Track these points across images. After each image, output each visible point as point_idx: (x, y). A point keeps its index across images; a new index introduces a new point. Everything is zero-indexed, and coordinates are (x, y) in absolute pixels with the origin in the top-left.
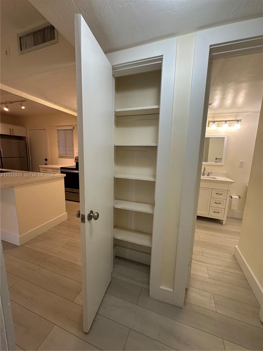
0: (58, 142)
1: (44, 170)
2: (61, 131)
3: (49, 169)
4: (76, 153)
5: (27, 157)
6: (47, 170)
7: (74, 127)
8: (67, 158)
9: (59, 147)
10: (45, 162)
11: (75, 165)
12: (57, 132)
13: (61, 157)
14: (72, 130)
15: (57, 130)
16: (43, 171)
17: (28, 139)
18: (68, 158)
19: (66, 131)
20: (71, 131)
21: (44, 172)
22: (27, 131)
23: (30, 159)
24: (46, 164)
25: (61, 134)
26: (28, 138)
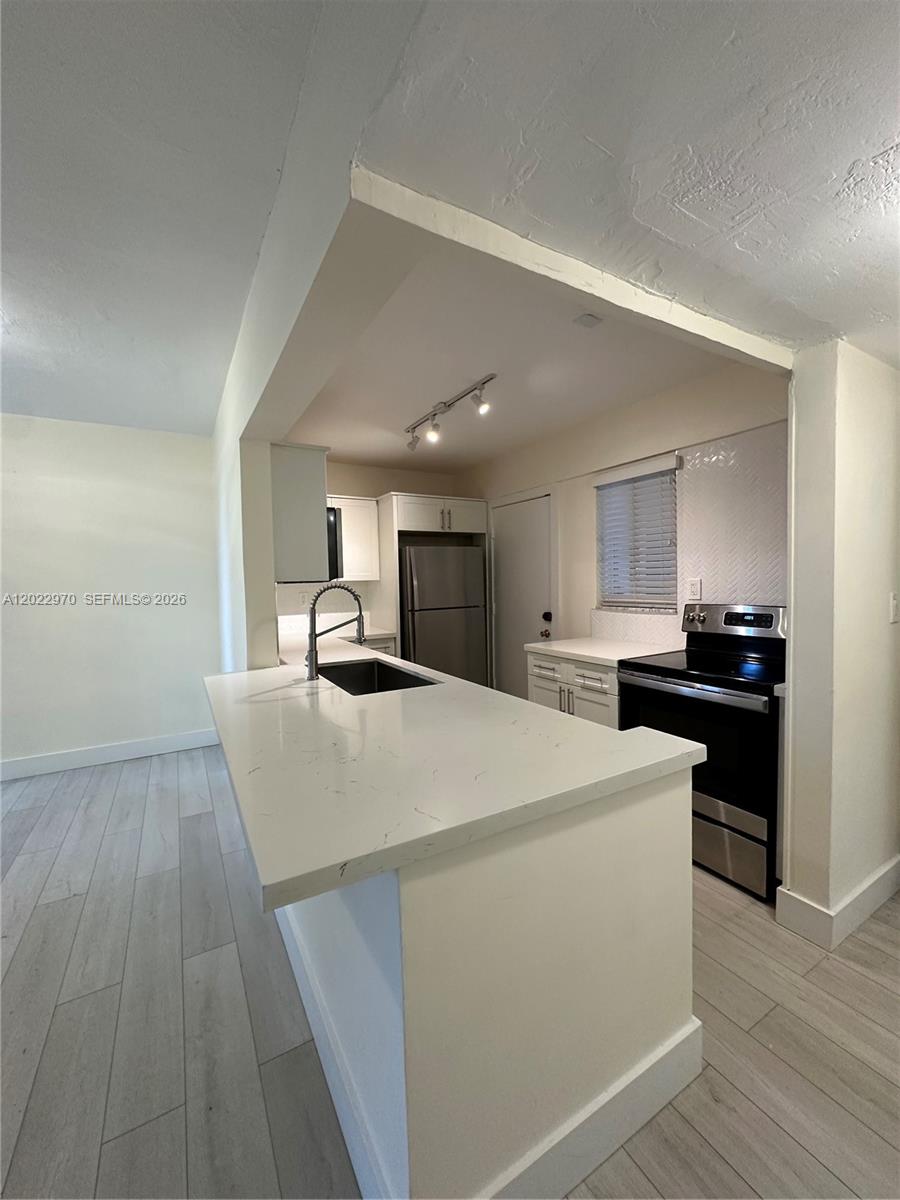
0: (601, 540)
1: (540, 667)
2: (615, 491)
3: (563, 665)
4: (688, 586)
5: (485, 606)
6: (556, 666)
7: (681, 461)
8: (636, 612)
9: (602, 559)
10: (543, 625)
11: (683, 646)
12: (598, 496)
13: (607, 604)
14: (673, 471)
15: (597, 487)
16: (537, 670)
17: (492, 541)
18: (643, 612)
19: (636, 485)
20: (668, 478)
21: (544, 672)
22: (490, 510)
23: (494, 612)
24: (546, 635)
25: (614, 506)
26: (490, 537)
